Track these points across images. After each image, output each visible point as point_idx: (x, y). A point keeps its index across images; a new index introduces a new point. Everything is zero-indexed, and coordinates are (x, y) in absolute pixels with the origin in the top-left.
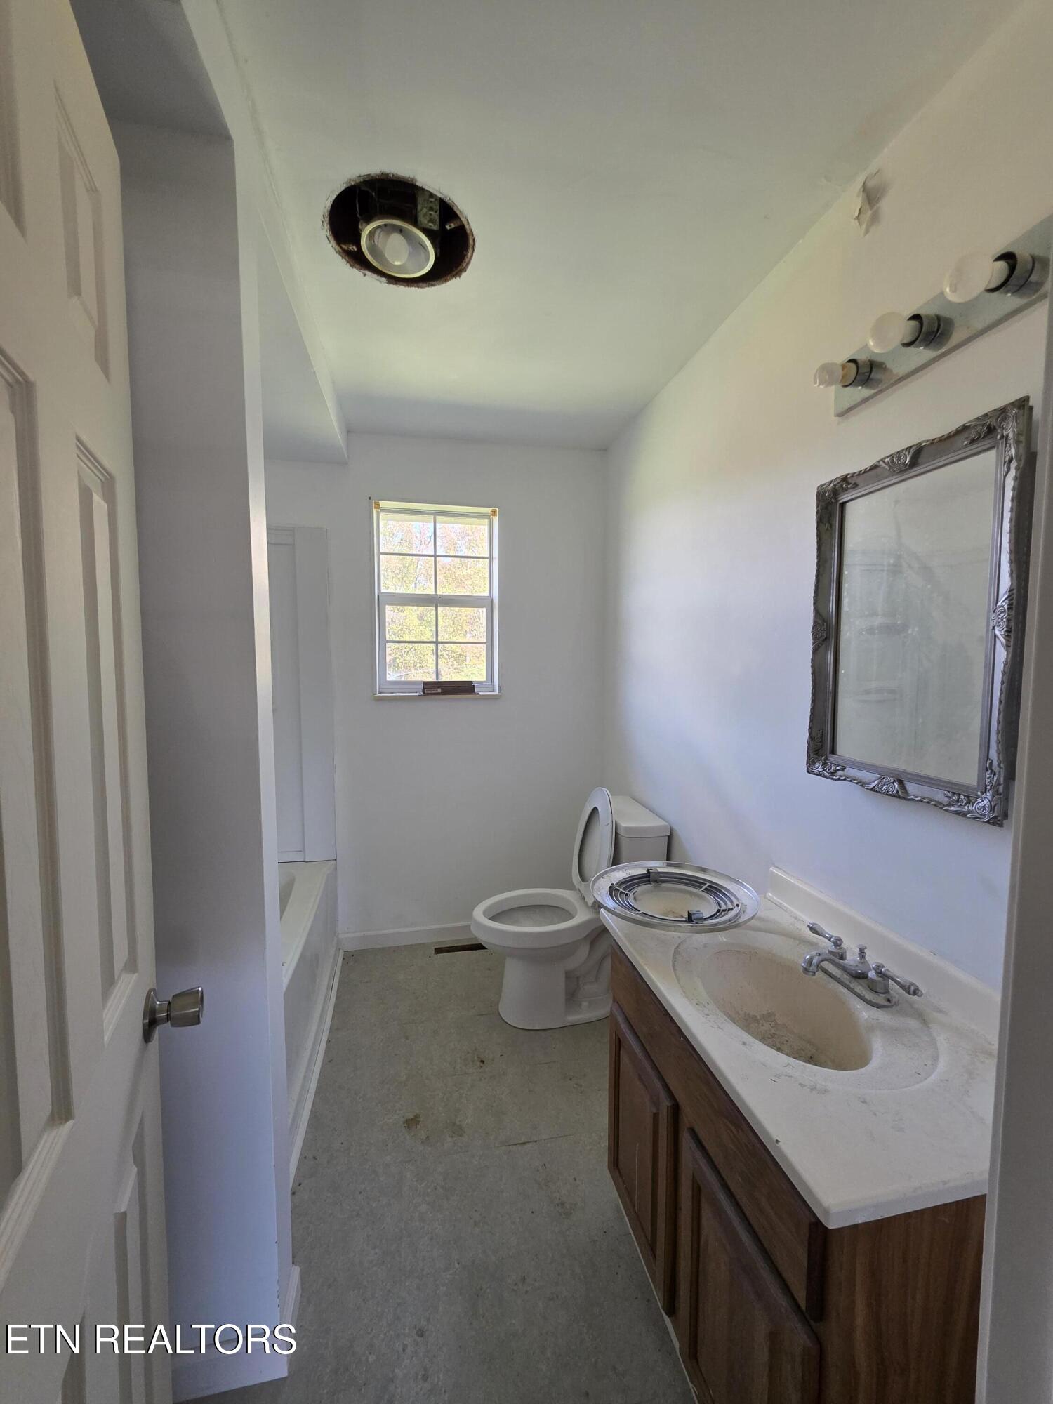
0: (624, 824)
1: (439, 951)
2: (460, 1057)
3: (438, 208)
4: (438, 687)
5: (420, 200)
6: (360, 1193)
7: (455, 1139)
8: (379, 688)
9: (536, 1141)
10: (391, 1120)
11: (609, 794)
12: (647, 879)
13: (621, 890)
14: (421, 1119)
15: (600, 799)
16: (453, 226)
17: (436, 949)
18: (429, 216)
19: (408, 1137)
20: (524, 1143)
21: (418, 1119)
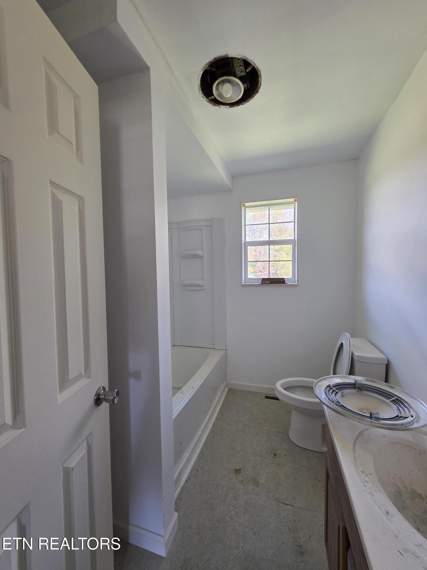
0: (356, 354)
1: (267, 397)
2: (265, 449)
3: (243, 64)
4: (268, 281)
5: (235, 64)
6: (210, 493)
7: (254, 487)
8: (245, 281)
9: (293, 506)
10: (229, 467)
11: (350, 336)
12: (354, 386)
13: (334, 389)
14: (242, 471)
15: (345, 339)
16: (249, 69)
17: (266, 396)
18: (240, 70)
19: (234, 477)
20: (286, 504)
21: (241, 471)
